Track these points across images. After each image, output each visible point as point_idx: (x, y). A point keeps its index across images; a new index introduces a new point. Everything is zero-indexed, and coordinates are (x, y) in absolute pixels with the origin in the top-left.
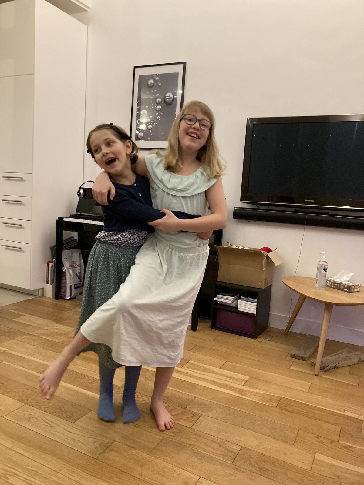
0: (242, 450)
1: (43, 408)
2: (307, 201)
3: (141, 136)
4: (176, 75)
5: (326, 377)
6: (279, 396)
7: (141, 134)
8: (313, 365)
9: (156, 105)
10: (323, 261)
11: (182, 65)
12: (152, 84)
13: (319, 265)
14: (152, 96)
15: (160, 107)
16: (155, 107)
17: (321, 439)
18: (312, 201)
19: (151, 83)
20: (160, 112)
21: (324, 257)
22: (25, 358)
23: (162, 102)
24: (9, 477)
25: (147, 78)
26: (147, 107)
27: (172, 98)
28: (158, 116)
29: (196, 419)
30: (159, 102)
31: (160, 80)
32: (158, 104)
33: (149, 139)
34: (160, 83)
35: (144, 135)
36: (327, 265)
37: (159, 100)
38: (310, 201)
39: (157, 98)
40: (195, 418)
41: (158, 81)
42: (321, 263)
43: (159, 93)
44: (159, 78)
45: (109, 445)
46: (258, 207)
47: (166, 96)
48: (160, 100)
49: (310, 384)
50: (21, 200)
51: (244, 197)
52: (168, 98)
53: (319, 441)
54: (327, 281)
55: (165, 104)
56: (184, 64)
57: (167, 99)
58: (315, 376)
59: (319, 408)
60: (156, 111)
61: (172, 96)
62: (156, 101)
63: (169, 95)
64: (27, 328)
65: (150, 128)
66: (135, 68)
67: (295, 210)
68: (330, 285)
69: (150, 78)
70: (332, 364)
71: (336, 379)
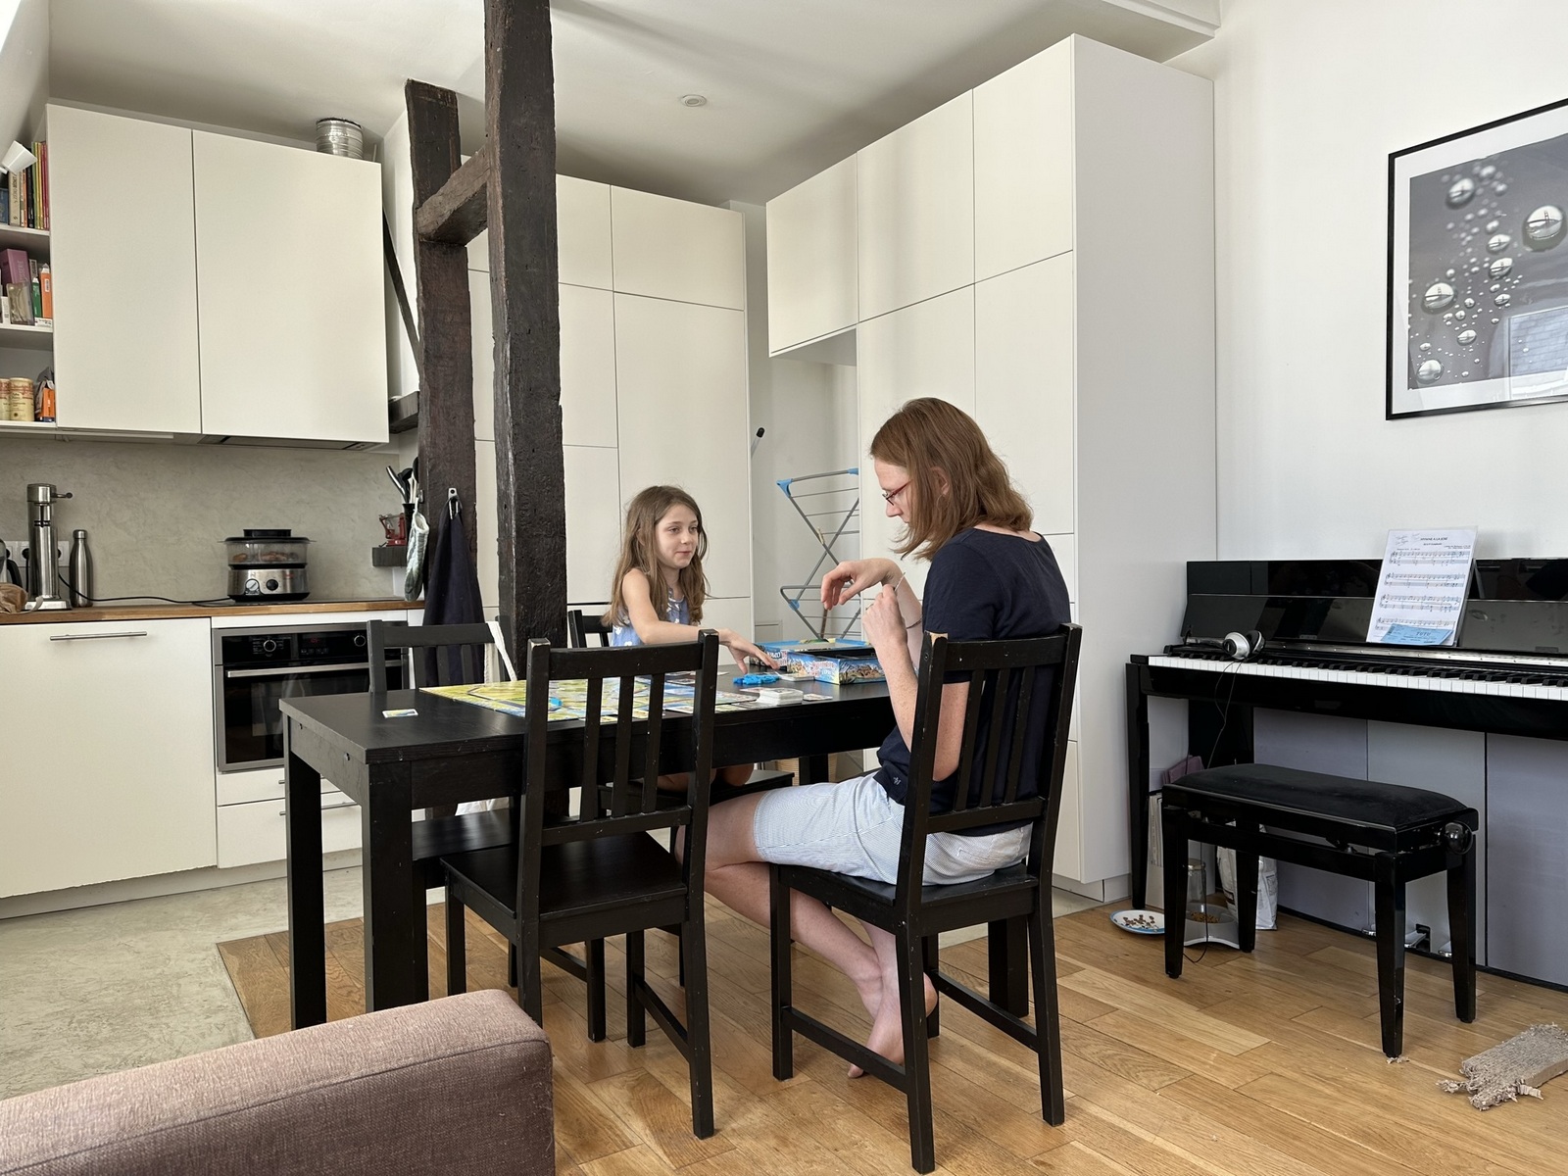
3: (1431, 372)
7: (1431, 366)
9: (1486, 259)
12: (1467, 195)
14: (1469, 233)
15: (1507, 261)
16: (1486, 265)
19: (1463, 192)
20: (1508, 280)
23: (1516, 245)
25: (1446, 178)
26: (1450, 272)
27: (1556, 221)
28: (1498, 292)
30: (1503, 246)
31: (1499, 175)
32: (1498, 253)
33: (1467, 376)
34: (1501, 181)
35: (1443, 368)
37: (1499, 239)
39: (1493, 232)
41: (1491, 177)
43: (1497, 218)
44: (1497, 166)
47: (1530, 220)
48: (1506, 239)
52: (1541, 223)
55: (1528, 249)
57: (1537, 228)
60: (1491, 277)
62: (1487, 245)
63: (1545, 213)
65: (1468, 338)
66: (1393, 156)
69: (1458, 177)
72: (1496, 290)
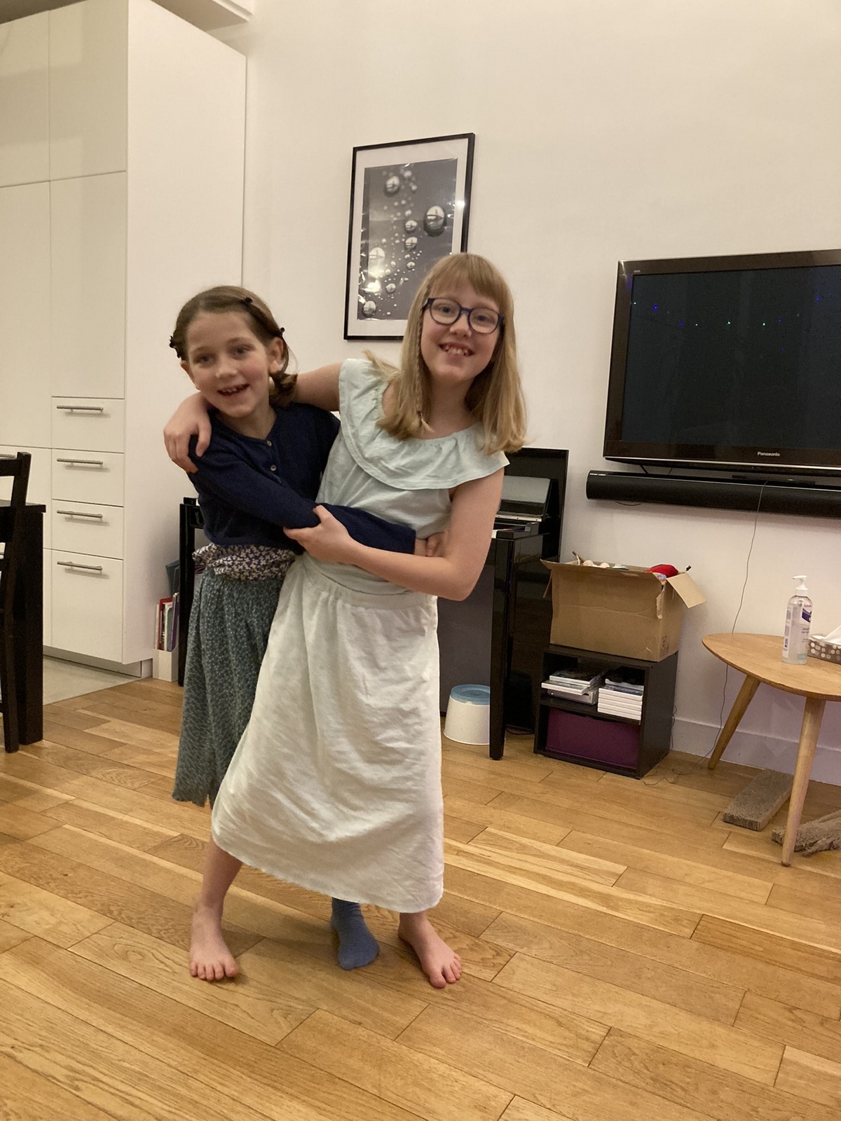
0: (611, 1035)
1: (154, 931)
2: (763, 454)
3: (370, 309)
4: (453, 164)
5: (809, 869)
6: (698, 912)
7: (370, 305)
8: (777, 841)
9: (404, 236)
10: (802, 597)
11: (466, 141)
12: (396, 188)
13: (792, 607)
14: (396, 216)
15: (415, 240)
16: (403, 240)
17: (796, 1012)
18: (773, 454)
19: (394, 186)
20: (414, 253)
21: (803, 587)
22: (113, 818)
23: (420, 230)
24: (80, 1084)
25: (384, 173)
26: (384, 240)
27: (441, 218)
28: (408, 260)
29: (504, 963)
30: (413, 228)
31: (414, 179)
32: (410, 233)
33: (390, 315)
34: (415, 183)
35: (377, 307)
36: (810, 606)
37: (411, 223)
38: (770, 454)
39: (407, 219)
40: (500, 960)
41: (409, 179)
42: (796, 602)
43: (411, 208)
44: (412, 172)
45: (305, 1018)
46: (645, 470)
47: (429, 213)
48: (415, 224)
49: (770, 885)
50: (101, 461)
51: (612, 448)
52: (433, 218)
53: (793, 1017)
54: (810, 644)
55: (426, 234)
56: (471, 138)
57: (431, 220)
58: (785, 868)
59: (793, 943)
60: (406, 248)
61: (441, 213)
62: (405, 226)
63: (435, 211)
64: (117, 751)
65: (391, 289)
66: (356, 150)
67: (733, 476)
68: (818, 654)
69: (391, 174)
70: (824, 839)
71: (833, 875)
72: (408, 258)
